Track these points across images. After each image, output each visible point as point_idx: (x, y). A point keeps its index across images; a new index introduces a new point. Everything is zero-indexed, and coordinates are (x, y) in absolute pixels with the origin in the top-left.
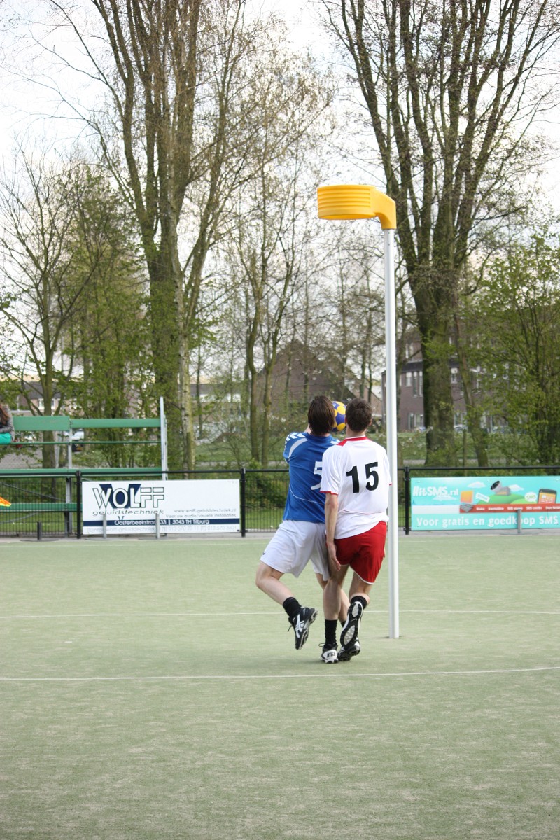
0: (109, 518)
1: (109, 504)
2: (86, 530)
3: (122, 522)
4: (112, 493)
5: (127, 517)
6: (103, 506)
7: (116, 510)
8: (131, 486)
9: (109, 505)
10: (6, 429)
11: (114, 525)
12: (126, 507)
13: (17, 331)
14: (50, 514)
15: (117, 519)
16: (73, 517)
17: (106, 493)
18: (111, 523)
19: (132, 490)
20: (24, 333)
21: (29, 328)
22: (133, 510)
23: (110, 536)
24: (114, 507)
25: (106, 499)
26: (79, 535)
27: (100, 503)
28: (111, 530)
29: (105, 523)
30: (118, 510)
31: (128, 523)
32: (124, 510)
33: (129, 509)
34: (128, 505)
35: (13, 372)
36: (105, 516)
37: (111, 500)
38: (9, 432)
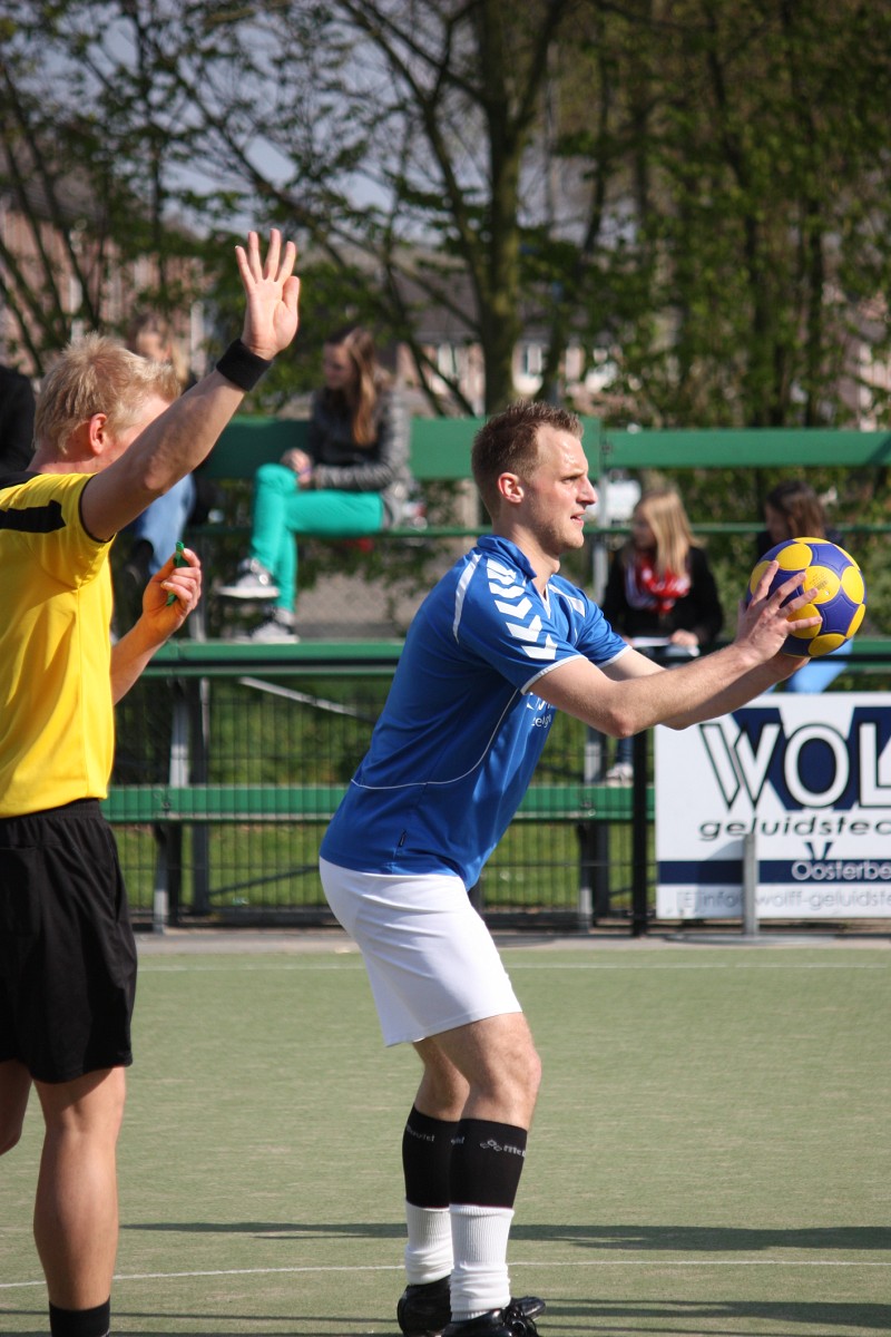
0: (769, 848)
1: (769, 790)
2: (671, 901)
3: (824, 869)
4: (782, 743)
5: (847, 846)
6: (743, 801)
7: (796, 817)
8: (861, 716)
9: (770, 796)
10: (367, 473)
11: (789, 879)
12: (845, 802)
13: (369, 53)
14: (546, 830)
15: (801, 854)
16: (619, 845)
17: (755, 747)
18: (777, 872)
19: (868, 733)
20: (393, 59)
21: (420, 40)
22: (873, 817)
23: (771, 927)
24: (791, 803)
25: (756, 769)
26: (642, 921)
27: (730, 787)
28: (772, 901)
29: (752, 872)
30: (806, 815)
31: (848, 871)
32: (833, 816)
33: (854, 814)
34: (851, 797)
35: (346, 226)
36: (748, 842)
37: (775, 773)
38: (378, 488)
